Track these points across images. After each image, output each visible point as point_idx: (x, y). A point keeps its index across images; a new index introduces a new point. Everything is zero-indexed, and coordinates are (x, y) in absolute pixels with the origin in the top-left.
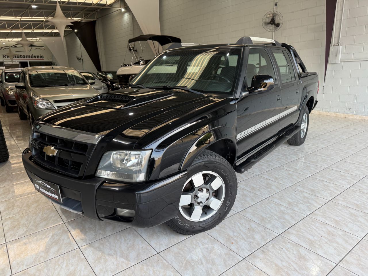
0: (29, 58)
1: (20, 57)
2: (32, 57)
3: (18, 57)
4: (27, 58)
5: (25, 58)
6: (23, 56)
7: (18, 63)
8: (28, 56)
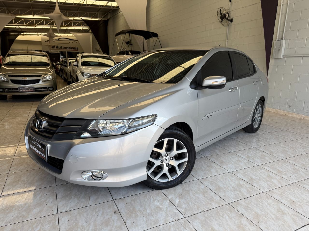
0: (67, 49)
1: (61, 48)
2: (70, 48)
3: (60, 48)
4: (66, 49)
5: (65, 49)
6: (63, 47)
7: (59, 52)
8: (67, 47)
